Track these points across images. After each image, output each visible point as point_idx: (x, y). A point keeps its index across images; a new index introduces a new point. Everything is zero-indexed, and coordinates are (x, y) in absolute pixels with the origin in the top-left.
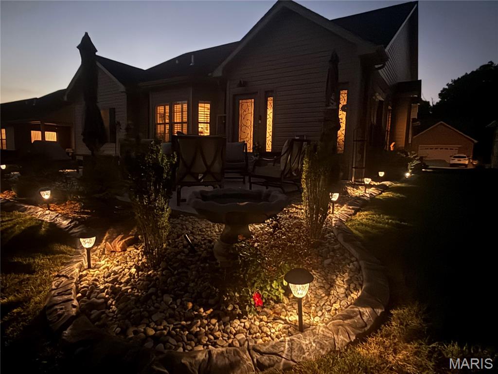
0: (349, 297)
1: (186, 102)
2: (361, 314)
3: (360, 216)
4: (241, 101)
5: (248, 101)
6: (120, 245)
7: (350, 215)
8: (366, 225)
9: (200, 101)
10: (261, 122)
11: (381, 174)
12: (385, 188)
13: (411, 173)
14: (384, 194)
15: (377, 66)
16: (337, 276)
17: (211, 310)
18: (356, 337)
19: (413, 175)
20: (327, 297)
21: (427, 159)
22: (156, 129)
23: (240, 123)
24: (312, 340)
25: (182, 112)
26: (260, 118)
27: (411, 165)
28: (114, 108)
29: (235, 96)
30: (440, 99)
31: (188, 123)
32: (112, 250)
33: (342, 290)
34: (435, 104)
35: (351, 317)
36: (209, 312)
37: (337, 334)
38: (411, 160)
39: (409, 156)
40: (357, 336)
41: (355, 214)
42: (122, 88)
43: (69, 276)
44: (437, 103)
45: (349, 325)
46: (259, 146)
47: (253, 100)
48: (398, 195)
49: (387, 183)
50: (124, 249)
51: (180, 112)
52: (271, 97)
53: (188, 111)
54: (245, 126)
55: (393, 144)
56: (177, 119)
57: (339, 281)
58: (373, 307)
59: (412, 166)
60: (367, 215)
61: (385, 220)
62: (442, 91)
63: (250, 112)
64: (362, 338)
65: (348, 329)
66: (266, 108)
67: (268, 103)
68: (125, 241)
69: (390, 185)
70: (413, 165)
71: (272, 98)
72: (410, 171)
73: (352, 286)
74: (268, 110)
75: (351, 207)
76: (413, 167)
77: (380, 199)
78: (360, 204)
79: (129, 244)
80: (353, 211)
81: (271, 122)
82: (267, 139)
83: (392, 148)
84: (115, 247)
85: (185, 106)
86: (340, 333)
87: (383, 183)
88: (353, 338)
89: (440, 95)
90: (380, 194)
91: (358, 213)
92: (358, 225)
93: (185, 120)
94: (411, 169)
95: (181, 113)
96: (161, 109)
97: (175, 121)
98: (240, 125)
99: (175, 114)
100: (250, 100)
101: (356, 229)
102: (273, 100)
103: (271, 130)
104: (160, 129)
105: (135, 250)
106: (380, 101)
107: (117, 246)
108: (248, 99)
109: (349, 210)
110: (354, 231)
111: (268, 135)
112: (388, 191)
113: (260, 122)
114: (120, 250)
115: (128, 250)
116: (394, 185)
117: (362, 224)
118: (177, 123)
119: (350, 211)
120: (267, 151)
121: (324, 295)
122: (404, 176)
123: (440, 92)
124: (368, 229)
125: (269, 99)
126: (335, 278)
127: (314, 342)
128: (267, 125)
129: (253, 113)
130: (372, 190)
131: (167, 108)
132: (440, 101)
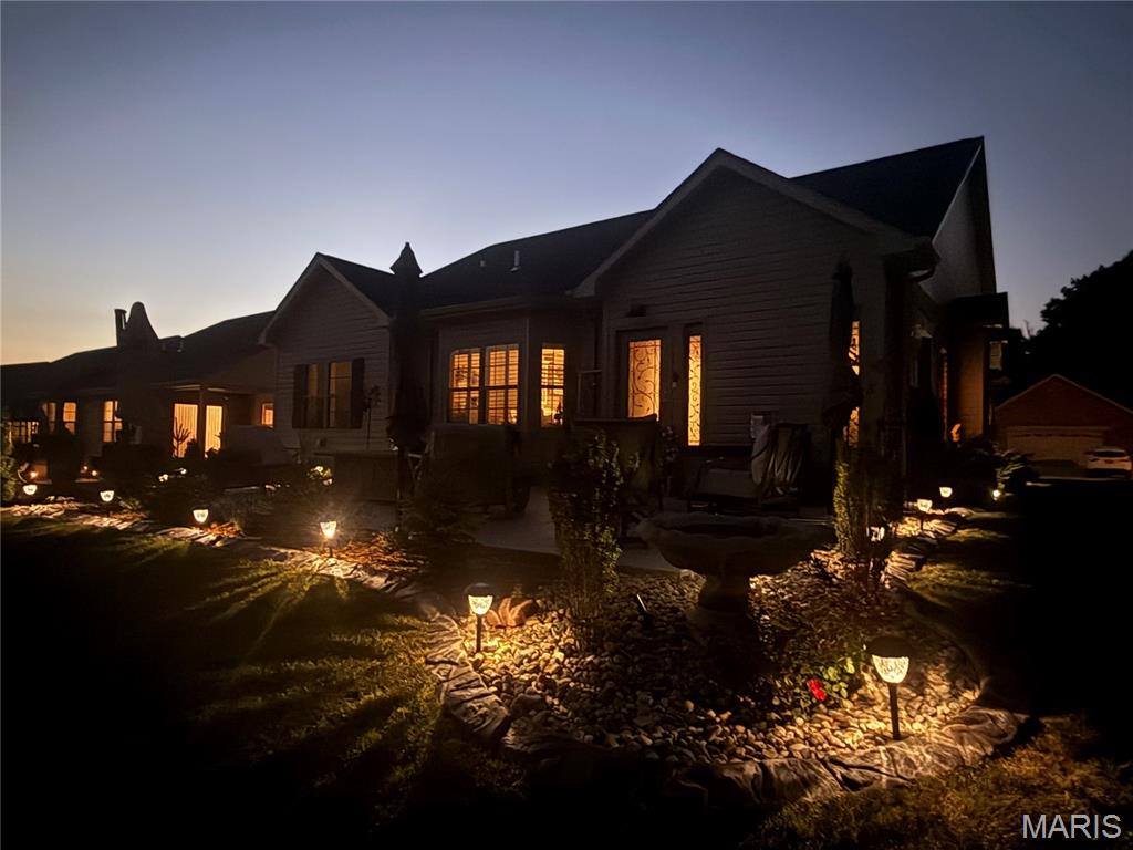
0: (961, 699)
1: (517, 345)
2: (994, 719)
3: (930, 572)
4: (632, 345)
5: (647, 343)
6: (515, 615)
7: (911, 570)
8: (951, 588)
9: (545, 344)
10: (678, 385)
11: (946, 492)
12: (960, 522)
13: (1003, 491)
14: (963, 533)
15: (915, 274)
16: (926, 668)
17: (729, 713)
18: (995, 749)
19: (1007, 494)
20: (920, 698)
21: (1034, 459)
22: (449, 399)
23: (631, 388)
24: (923, 751)
25: (507, 365)
26: (674, 377)
27: (1003, 474)
28: (363, 360)
29: (619, 333)
30: (1045, 324)
31: (519, 387)
32: (500, 623)
33: (944, 688)
34: (1034, 333)
35: (978, 722)
36: (725, 716)
37: (962, 744)
38: (1003, 463)
39: (997, 454)
40: (996, 747)
41: (918, 568)
42: (383, 319)
43: (457, 661)
44: (1040, 331)
45: (980, 732)
46: (674, 434)
47: (658, 342)
48: (993, 534)
49: (962, 511)
50: (520, 623)
51: (504, 365)
52: (698, 335)
53: (519, 365)
54: (642, 392)
55: (957, 427)
56: (495, 378)
57: (932, 676)
58: (1010, 708)
59: (1005, 476)
60: (943, 571)
61: (983, 580)
62: (1049, 306)
63: (652, 365)
64: (1004, 750)
65: (979, 737)
66: (687, 358)
67: (691, 348)
68: (522, 609)
69: (967, 516)
70: (1005, 473)
71: (699, 338)
72: (1002, 486)
73: (959, 684)
74: (691, 361)
75: (907, 556)
76: (1007, 478)
77: (957, 542)
78: (924, 551)
79: (530, 612)
80: (914, 563)
81: (699, 384)
82: (690, 420)
83: (954, 435)
84: (505, 618)
85: (514, 355)
86: (966, 741)
87: (953, 510)
88: (990, 750)
89: (1045, 314)
90: (954, 532)
91: (924, 568)
92: (934, 587)
93: (514, 381)
94: (1004, 482)
95: (504, 368)
96: (460, 361)
97: (492, 384)
98: (631, 392)
99: (492, 369)
100: (652, 342)
101: (932, 594)
102: (702, 341)
103: (699, 401)
104: (460, 400)
105: (541, 625)
106: (924, 338)
107: (510, 616)
108: (648, 340)
109: (905, 561)
110: (930, 598)
111: (691, 411)
112: (970, 528)
113: (674, 385)
114: (514, 624)
115: (528, 623)
116: (976, 515)
117: (940, 585)
118: (495, 388)
119: (909, 562)
120: (690, 444)
121: (914, 695)
122: (991, 498)
123: (1044, 308)
124: (955, 594)
125: (692, 339)
126: (923, 670)
127: (928, 752)
128: (690, 392)
129: (658, 367)
130: (934, 524)
131: (476, 357)
132: (1047, 328)
